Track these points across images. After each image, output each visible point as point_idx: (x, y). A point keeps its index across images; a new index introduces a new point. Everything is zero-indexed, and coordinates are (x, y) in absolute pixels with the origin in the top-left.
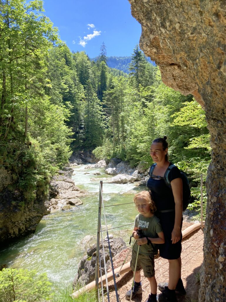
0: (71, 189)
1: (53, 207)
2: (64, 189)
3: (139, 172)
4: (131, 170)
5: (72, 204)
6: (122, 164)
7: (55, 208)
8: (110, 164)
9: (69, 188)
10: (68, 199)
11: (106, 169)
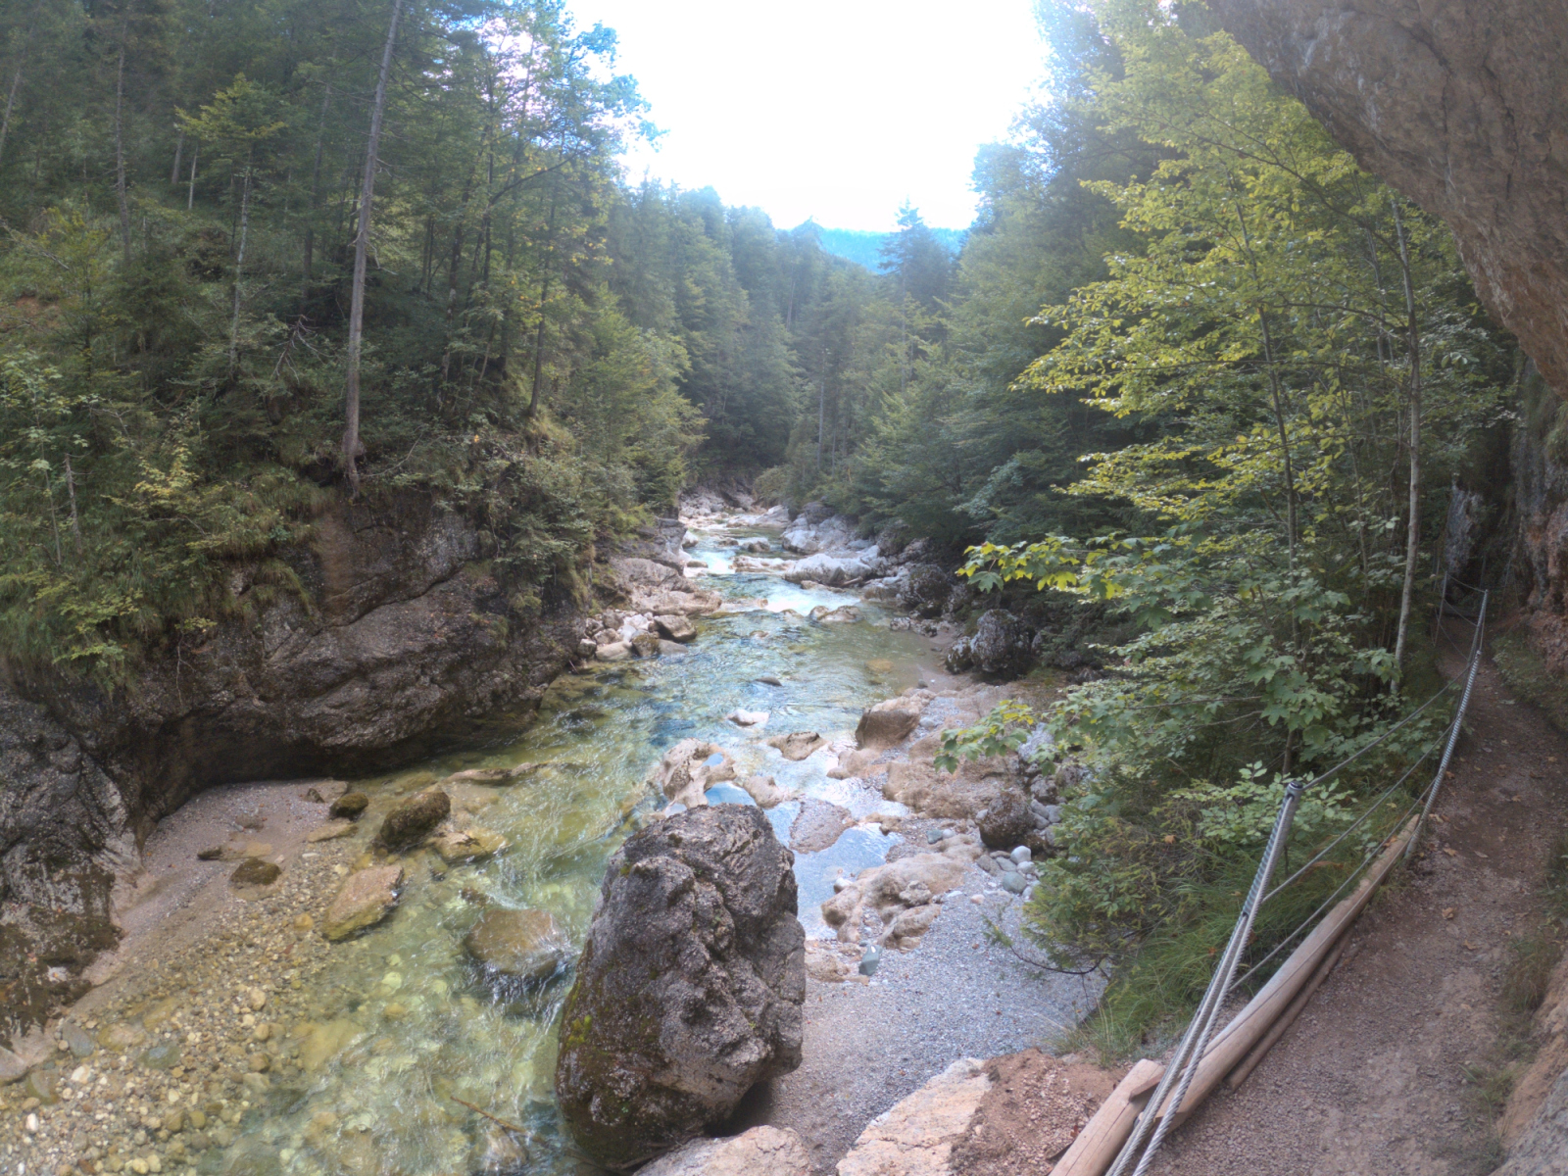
0: (670, 585)
1: (607, 635)
2: (649, 582)
3: (882, 553)
4: (859, 542)
5: (664, 633)
6: (836, 522)
7: (612, 639)
8: (801, 520)
9: (665, 581)
10: (655, 614)
11: (788, 535)
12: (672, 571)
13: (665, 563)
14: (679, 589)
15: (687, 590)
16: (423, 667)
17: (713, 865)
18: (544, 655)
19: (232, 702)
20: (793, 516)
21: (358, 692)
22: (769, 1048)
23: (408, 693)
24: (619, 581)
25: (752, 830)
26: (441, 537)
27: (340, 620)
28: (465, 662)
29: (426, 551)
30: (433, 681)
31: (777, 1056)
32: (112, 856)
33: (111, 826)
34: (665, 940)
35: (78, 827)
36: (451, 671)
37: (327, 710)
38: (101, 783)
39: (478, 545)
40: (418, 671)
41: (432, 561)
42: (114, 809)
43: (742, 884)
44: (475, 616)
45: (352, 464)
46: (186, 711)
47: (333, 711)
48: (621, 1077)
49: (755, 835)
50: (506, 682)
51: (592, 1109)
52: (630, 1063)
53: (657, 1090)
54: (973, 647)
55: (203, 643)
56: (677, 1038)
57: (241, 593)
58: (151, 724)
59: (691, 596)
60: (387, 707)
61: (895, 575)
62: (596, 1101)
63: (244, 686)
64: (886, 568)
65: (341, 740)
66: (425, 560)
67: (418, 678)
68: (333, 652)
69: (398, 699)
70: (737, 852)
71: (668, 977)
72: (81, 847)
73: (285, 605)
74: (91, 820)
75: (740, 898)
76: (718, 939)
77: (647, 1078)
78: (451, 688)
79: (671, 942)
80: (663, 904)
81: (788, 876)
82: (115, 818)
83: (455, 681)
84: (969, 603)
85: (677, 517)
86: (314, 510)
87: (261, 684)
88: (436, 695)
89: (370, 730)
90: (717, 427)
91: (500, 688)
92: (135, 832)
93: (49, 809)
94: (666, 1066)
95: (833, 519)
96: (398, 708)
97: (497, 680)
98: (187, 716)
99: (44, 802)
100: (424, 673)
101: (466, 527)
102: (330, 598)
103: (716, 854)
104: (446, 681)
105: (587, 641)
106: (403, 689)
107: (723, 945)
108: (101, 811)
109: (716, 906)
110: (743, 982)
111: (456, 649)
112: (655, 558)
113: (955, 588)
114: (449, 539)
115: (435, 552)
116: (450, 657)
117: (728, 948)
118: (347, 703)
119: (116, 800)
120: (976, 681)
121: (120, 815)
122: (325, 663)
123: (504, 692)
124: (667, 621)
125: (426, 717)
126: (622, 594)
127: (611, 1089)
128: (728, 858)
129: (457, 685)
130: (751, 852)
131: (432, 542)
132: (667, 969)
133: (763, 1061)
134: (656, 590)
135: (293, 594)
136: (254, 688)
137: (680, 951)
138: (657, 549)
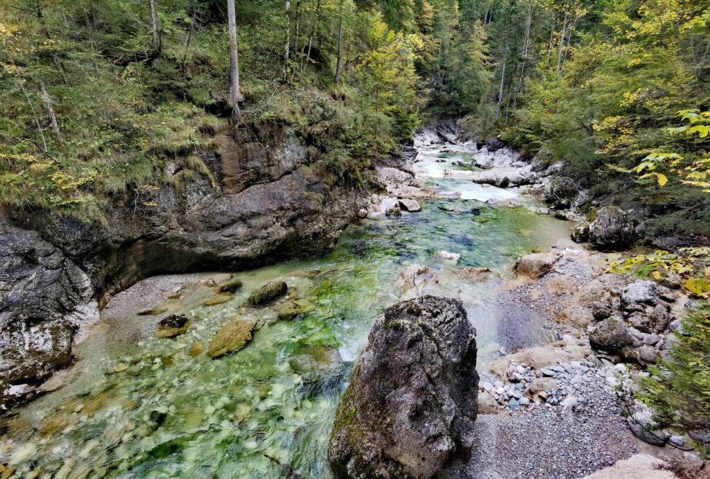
0: (407, 183)
1: (373, 208)
2: (396, 181)
3: (533, 169)
4: (520, 163)
5: (403, 207)
6: (506, 150)
7: (376, 211)
8: (484, 149)
9: (405, 180)
10: (399, 198)
11: (475, 157)
12: (409, 175)
13: (406, 171)
14: (412, 185)
15: (417, 186)
16: (277, 218)
17: (433, 328)
18: (341, 215)
19: (167, 231)
20: (479, 147)
21: (241, 230)
22: (454, 444)
23: (268, 231)
24: (380, 180)
25: (456, 312)
26: (288, 149)
27: (231, 191)
28: (300, 216)
29: (280, 157)
30: (282, 225)
31: (457, 451)
32: (79, 315)
33: (82, 298)
34: (404, 367)
35: (57, 299)
36: (292, 221)
37: (223, 238)
38: (77, 274)
39: (308, 154)
40: (275, 220)
41: (283, 162)
42: (86, 288)
43: (448, 342)
44: (306, 194)
45: (237, 106)
46: (139, 236)
47: (226, 238)
48: (368, 448)
49: (458, 316)
50: (321, 228)
51: (349, 466)
52: (375, 439)
53: (386, 459)
54: (591, 228)
55: (150, 200)
56: (404, 427)
57: (174, 174)
58: (116, 242)
59: (419, 189)
60: (256, 238)
61: (541, 183)
62: (352, 461)
63: (174, 223)
64: (536, 179)
65: (229, 253)
66: (279, 162)
67: (274, 223)
68: (228, 208)
69: (264, 233)
70: (447, 323)
71: (403, 389)
72: (58, 310)
73: (200, 182)
74: (67, 295)
75: (446, 349)
76: (433, 372)
77: (383, 450)
78: (292, 229)
79: (407, 369)
80: (406, 346)
81: (473, 341)
82: (85, 294)
83: (294, 226)
84: (590, 202)
85: (412, 145)
86: (216, 130)
87: (185, 222)
88: (283, 233)
89: (246, 249)
90: (437, 94)
91: (318, 231)
92: (98, 301)
93: (35, 289)
94: (394, 444)
95: (504, 149)
96: (263, 238)
97: (316, 227)
98: (139, 238)
99: (31, 286)
100: (277, 221)
101: (301, 145)
102: (225, 180)
103: (436, 322)
104: (289, 226)
105: (363, 210)
106: (266, 228)
107: (435, 375)
108: (76, 290)
109: (433, 352)
110: (444, 399)
111: (294, 209)
112: (400, 168)
113: (581, 192)
114: (293, 151)
115: (284, 157)
116: (291, 214)
117: (437, 377)
118: (233, 235)
119: (88, 284)
120: (593, 249)
121: (89, 292)
122: (223, 213)
123: (319, 233)
124: (405, 202)
125: (278, 243)
126: (382, 187)
127: (362, 454)
128: (442, 326)
129: (295, 228)
130: (454, 325)
131: (283, 152)
132: (403, 385)
133: (450, 452)
134: (400, 185)
135: (204, 176)
136: (181, 224)
137: (412, 375)
138: (402, 163)
